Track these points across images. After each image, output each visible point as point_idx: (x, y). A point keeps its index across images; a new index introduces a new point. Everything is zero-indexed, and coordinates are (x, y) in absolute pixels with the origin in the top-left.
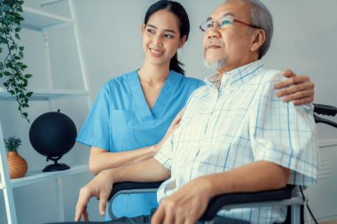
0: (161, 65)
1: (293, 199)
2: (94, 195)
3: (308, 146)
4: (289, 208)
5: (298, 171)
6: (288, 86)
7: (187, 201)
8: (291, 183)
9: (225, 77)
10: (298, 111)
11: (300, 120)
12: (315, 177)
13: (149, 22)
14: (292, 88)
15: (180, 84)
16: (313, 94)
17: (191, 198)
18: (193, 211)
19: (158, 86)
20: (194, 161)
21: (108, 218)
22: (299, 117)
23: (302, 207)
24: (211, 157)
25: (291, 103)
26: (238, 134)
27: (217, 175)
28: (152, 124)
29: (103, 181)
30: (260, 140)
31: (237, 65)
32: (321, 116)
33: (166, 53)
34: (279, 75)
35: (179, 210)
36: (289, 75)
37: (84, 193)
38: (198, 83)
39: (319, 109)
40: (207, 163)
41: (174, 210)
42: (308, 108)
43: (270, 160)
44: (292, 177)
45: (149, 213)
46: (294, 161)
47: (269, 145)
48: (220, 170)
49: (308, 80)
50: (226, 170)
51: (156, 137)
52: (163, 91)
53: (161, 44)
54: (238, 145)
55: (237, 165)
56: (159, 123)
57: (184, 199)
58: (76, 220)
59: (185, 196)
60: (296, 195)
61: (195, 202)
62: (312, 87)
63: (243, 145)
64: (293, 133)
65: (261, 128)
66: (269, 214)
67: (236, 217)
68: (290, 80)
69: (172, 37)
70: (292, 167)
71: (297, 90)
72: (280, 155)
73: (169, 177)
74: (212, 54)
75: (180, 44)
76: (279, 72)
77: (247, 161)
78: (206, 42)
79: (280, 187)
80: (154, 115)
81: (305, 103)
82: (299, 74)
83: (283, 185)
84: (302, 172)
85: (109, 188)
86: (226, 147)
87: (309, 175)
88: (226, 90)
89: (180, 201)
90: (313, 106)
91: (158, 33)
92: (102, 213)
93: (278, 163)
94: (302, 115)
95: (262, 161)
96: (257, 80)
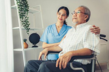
0: (61, 23)
1: (93, 58)
2: (43, 54)
3: (98, 45)
4: (92, 60)
5: (95, 51)
6: (93, 29)
7: (66, 57)
8: (93, 54)
9: (78, 26)
10: (96, 36)
11: (96, 38)
12: (99, 53)
13: (59, 12)
14: (95, 30)
15: (66, 27)
16: (100, 32)
17: (67, 56)
18: (67, 60)
19: (60, 28)
20: (68, 47)
21: (46, 60)
22: (96, 37)
23: (95, 60)
24: (73, 46)
25: (94, 34)
26: (80, 41)
27: (74, 51)
28: (58, 37)
29: (45, 51)
30: (85, 43)
31: (81, 23)
32: (102, 37)
33: (63, 20)
34: (91, 26)
35: (64, 59)
36: (94, 26)
37: (41, 53)
38: (71, 27)
39: (101, 36)
40: (72, 48)
41: (62, 59)
42: (98, 35)
43: (88, 48)
44: (93, 52)
45: (56, 59)
46: (94, 48)
47: (88, 44)
48: (75, 50)
49: (99, 28)
50: (77, 50)
51: (59, 40)
52: (62, 29)
53: (62, 17)
54: (80, 44)
55: (79, 49)
56: (60, 37)
57: (65, 57)
58: (39, 60)
59: (65, 56)
60: (94, 57)
61: (68, 58)
62: (100, 30)
63: (81, 44)
64: (94, 41)
65: (86, 39)
66: (87, 61)
67: (78, 62)
68: (94, 28)
69: (65, 16)
70: (93, 50)
71: (96, 30)
72: (90, 47)
73: (62, 50)
74: (74, 20)
75: (66, 18)
76: (91, 25)
77: (82, 48)
78: (73, 17)
79: (90, 55)
80: (59, 35)
81: (98, 34)
82: (97, 26)
83: (91, 54)
84: (96, 51)
85: (47, 52)
86: (77, 44)
87: (98, 52)
88: (77, 29)
89: (64, 57)
90: (100, 35)
91: (61, 14)
92: (45, 58)
93: (90, 49)
94: (97, 37)
95: (86, 48)
96: (86, 27)
